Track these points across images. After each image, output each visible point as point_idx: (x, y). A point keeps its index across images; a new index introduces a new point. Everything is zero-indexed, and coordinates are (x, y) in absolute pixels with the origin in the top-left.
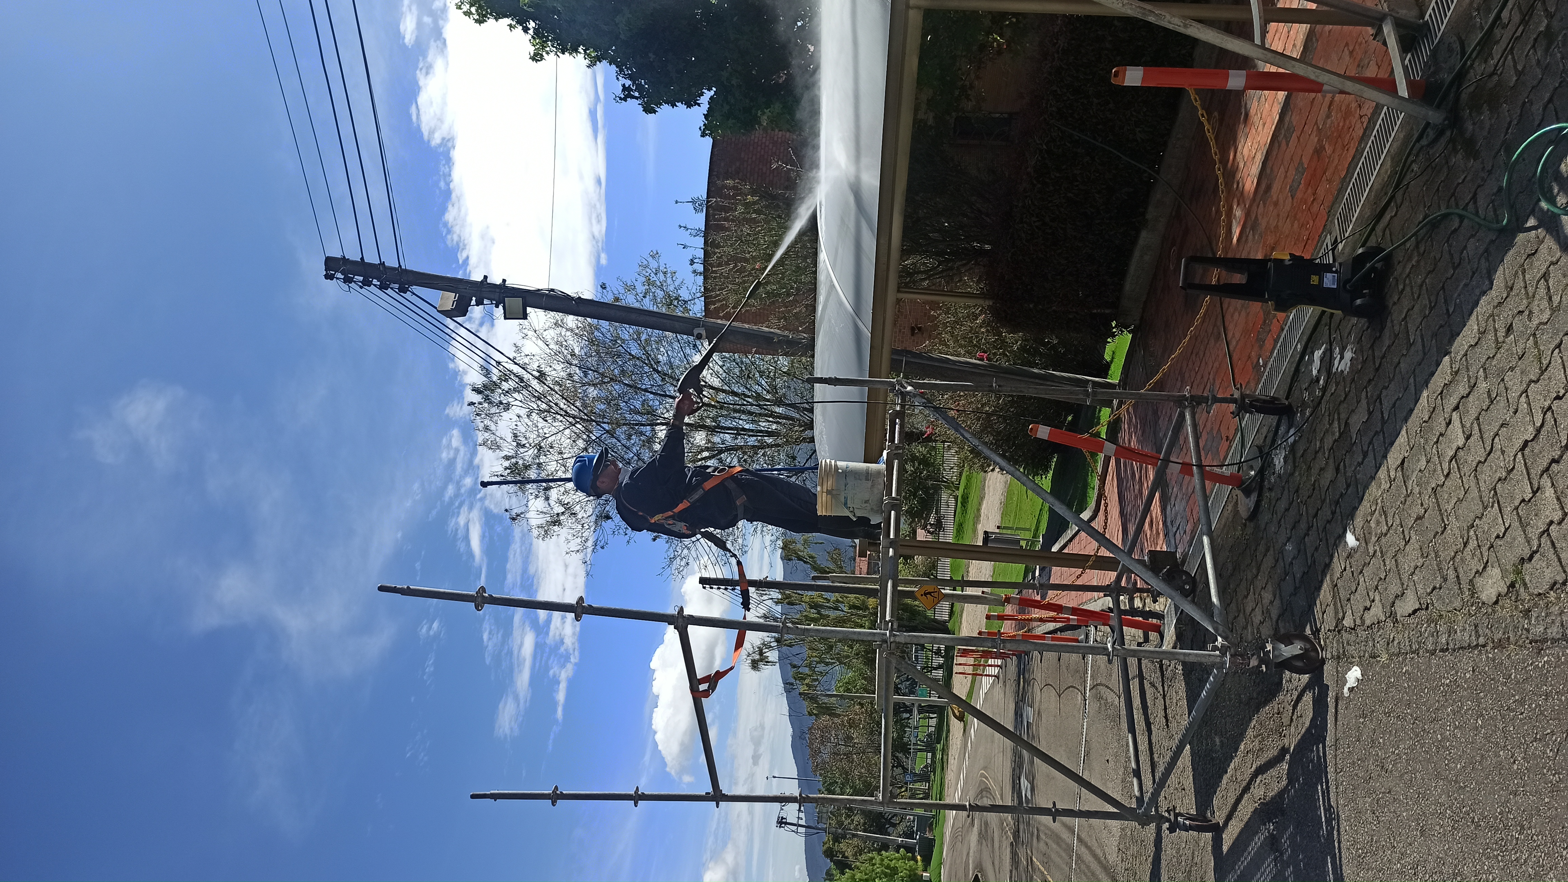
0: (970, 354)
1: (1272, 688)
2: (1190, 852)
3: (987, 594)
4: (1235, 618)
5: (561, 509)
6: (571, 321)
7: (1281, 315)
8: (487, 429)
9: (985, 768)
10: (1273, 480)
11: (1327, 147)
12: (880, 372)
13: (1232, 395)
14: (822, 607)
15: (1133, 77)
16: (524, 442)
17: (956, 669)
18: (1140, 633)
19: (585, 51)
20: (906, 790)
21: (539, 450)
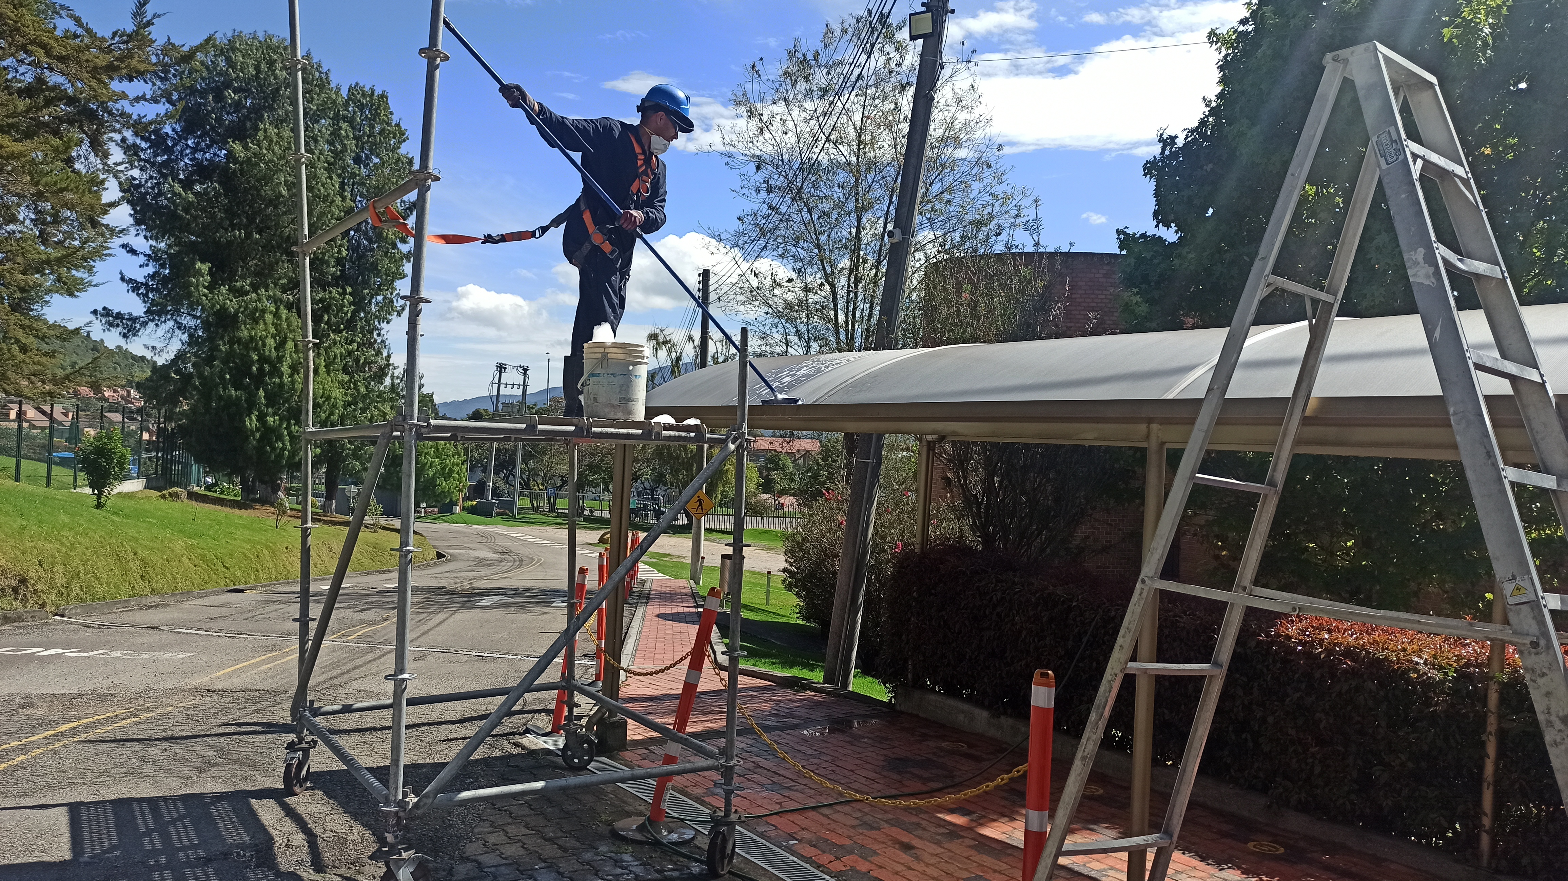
5: (765, 118)
15: (1042, 696)
19: (1222, 94)
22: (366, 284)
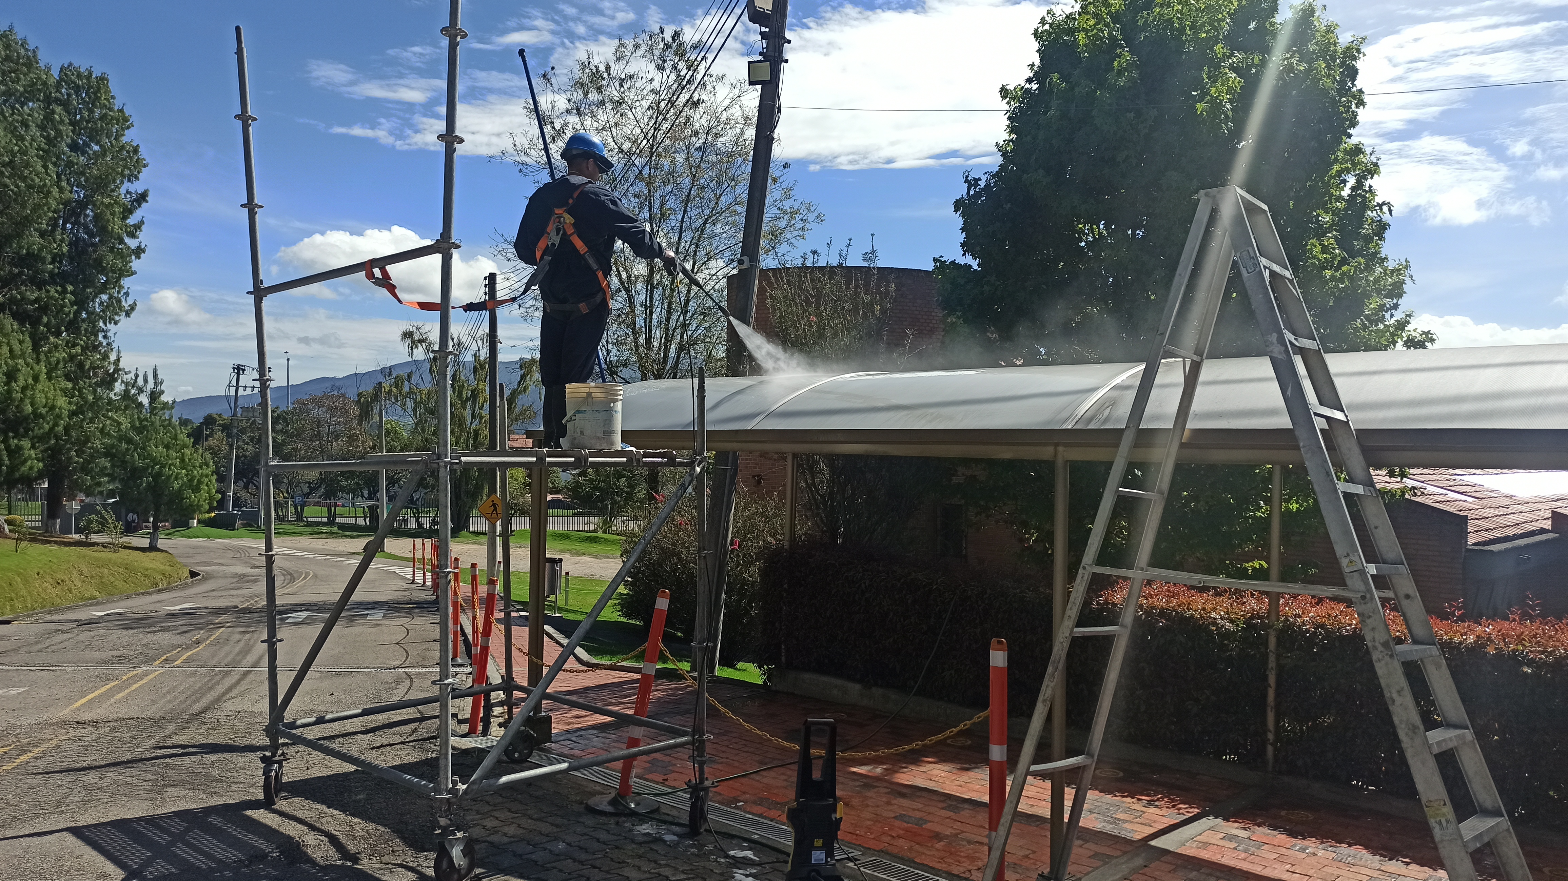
0: (736, 533)
1: (418, 845)
2: (242, 780)
3: (499, 567)
4: (488, 803)
5: (558, 126)
6: (751, 133)
7: (784, 818)
8: (637, 47)
9: (315, 576)
10: (626, 825)
11: (942, 843)
12: (714, 441)
13: (707, 779)
14: (474, 402)
15: (998, 658)
16: (626, 86)
17: (419, 541)
18: (467, 715)
19: (1011, 140)
20: (285, 498)
21: (618, 102)
22: (89, 282)
